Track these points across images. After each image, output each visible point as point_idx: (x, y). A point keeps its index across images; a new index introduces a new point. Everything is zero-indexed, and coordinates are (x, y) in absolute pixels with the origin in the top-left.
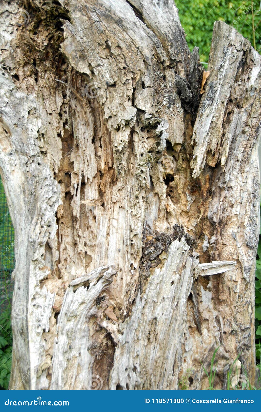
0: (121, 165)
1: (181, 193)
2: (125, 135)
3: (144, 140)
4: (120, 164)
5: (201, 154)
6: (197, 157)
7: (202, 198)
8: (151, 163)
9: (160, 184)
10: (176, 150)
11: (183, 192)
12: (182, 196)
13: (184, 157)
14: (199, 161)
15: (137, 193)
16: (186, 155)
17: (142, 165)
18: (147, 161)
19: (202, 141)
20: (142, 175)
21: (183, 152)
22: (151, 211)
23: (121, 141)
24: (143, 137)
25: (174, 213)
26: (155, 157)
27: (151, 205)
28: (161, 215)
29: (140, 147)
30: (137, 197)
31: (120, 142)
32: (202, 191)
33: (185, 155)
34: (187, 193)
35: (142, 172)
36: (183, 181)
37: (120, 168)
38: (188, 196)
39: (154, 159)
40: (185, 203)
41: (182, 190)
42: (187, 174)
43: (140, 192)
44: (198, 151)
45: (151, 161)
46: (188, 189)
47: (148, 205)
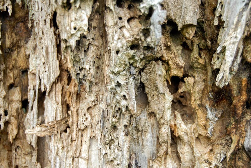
0: (83, 72)
1: (197, 108)
2: (81, 17)
3: (123, 24)
4: (81, 70)
5: (234, 43)
6: (224, 48)
7: (234, 118)
8: (135, 67)
9: (158, 97)
10: (187, 36)
11: (201, 106)
12: (199, 113)
13: (201, 45)
14: (229, 57)
15: (114, 120)
16: (206, 41)
17: (119, 73)
18: (126, 65)
19: (235, 20)
20: (119, 90)
21: (199, 36)
22: (145, 143)
23: (75, 29)
24: (120, 18)
25: (185, 138)
26: (142, 56)
27: (143, 134)
28: (162, 152)
29: (116, 37)
30: (114, 127)
31: (73, 31)
32: (235, 106)
33: (203, 41)
34: (207, 106)
35: (119, 85)
36: (200, 87)
37: (81, 76)
38: (209, 112)
39: (142, 60)
40: (204, 122)
41: (198, 102)
42: (207, 74)
43: (119, 118)
44: (228, 38)
45: (135, 65)
46: (210, 99)
47: (139, 134)
